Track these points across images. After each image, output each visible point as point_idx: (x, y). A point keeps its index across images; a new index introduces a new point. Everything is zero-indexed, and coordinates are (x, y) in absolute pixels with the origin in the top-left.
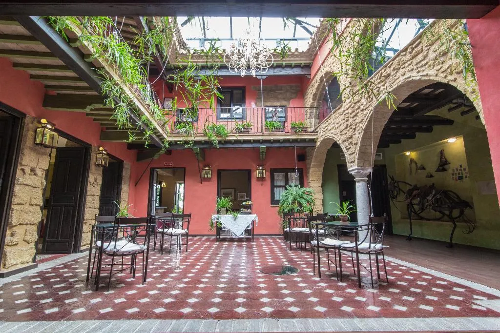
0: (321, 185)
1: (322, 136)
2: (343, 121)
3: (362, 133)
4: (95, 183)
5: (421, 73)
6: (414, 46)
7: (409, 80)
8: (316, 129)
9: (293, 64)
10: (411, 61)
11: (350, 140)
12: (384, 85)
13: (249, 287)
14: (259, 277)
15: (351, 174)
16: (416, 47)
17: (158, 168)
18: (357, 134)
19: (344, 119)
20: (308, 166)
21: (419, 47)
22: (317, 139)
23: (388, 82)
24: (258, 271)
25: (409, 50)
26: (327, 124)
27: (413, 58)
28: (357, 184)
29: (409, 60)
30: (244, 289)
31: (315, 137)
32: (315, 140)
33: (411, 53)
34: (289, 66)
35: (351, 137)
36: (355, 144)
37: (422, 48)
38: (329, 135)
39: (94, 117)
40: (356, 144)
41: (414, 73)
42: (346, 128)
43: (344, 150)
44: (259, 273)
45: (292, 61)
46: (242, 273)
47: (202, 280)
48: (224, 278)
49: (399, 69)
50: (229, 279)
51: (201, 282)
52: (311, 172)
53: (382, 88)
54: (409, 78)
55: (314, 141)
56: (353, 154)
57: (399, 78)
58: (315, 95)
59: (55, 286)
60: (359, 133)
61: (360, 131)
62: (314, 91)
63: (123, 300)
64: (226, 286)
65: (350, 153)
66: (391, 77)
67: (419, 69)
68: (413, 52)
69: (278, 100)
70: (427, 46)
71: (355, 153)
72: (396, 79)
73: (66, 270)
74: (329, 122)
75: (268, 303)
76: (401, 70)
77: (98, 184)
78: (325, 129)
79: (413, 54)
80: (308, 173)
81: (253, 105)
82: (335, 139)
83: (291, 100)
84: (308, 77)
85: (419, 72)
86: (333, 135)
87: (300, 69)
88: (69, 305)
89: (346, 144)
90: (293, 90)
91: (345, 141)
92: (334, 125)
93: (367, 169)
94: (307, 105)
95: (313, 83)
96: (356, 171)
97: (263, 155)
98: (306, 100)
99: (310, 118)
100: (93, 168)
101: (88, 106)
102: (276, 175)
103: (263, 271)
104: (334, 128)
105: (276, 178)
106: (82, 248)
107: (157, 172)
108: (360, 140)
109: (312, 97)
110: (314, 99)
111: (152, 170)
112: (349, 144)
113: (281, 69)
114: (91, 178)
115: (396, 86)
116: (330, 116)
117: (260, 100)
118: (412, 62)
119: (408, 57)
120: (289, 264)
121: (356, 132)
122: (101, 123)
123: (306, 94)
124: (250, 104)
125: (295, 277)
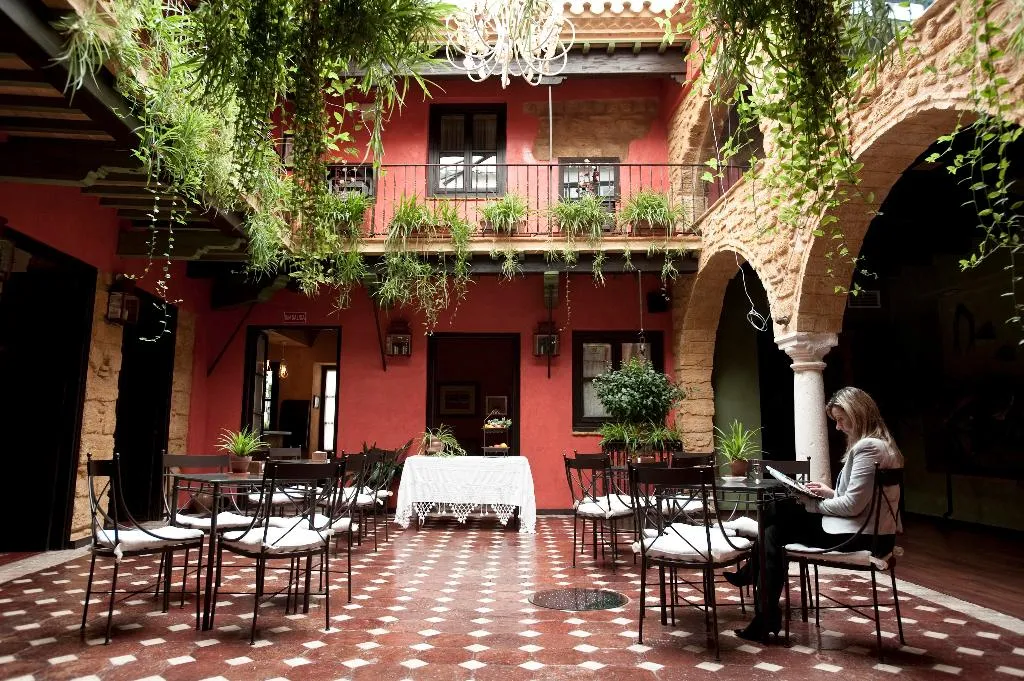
0: (710, 378)
1: (711, 245)
2: (766, 207)
3: (812, 243)
4: (105, 368)
5: (955, 94)
6: (939, 18)
7: (925, 108)
8: (699, 223)
9: (638, 46)
10: (932, 58)
11: (781, 261)
12: (865, 118)
13: (498, 637)
14: (526, 615)
15: (783, 351)
16: (946, 20)
17: (268, 328)
18: (799, 244)
19: (768, 202)
20: (676, 326)
21: (954, 23)
22: (699, 252)
23: (875, 110)
24: (526, 601)
25: (928, 29)
26: (726, 212)
27: (937, 50)
28: (797, 378)
29: (929, 56)
30: (483, 641)
31: (693, 247)
32: (694, 254)
33: (933, 36)
34: (625, 50)
35: (784, 252)
36: (792, 271)
37: (960, 26)
38: (732, 243)
39: (101, 195)
40: (796, 271)
41: (937, 92)
42: (773, 226)
43: (767, 285)
44: (525, 605)
45: (633, 35)
46: (483, 605)
47: (381, 619)
48: (437, 614)
49: (904, 76)
50: (448, 617)
51: (380, 624)
52: (682, 342)
53: (863, 125)
54: (926, 102)
55: (692, 257)
56: (787, 296)
57: (901, 101)
58: (696, 131)
59: (20, 628)
60: (805, 242)
61: (806, 238)
62: (695, 120)
63: (187, 659)
64: (438, 633)
65: (781, 295)
66: (883, 99)
67: (951, 81)
68: (939, 34)
69: (596, 141)
70: (971, 21)
71: (792, 294)
72: (897, 104)
73: (40, 590)
74: (730, 206)
75: (537, 672)
76: (907, 81)
77: (114, 369)
78: (721, 226)
79: (937, 40)
80: (678, 344)
81: (528, 156)
82: (743, 254)
83: (633, 144)
84: (678, 79)
85: (950, 89)
86: (741, 246)
87: (656, 58)
88: (59, 668)
89: (772, 269)
90: (638, 113)
91: (770, 261)
92: (742, 216)
93: (826, 338)
94: (675, 156)
95: (689, 98)
96: (795, 343)
97: (551, 293)
98: (673, 143)
99: (682, 192)
100: (99, 329)
101: (91, 173)
102: (588, 347)
103: (538, 600)
104: (743, 225)
105: (587, 357)
106: (74, 537)
107: (266, 337)
108: (806, 261)
109: (687, 135)
110: (693, 142)
111: (254, 333)
112: (779, 271)
113: (602, 58)
114: (95, 356)
115: (894, 122)
116: (732, 193)
117: (546, 141)
118: (933, 62)
119: (926, 47)
120: (607, 586)
121: (798, 240)
122: (120, 210)
123: (675, 126)
124: (518, 152)
125: (616, 615)
